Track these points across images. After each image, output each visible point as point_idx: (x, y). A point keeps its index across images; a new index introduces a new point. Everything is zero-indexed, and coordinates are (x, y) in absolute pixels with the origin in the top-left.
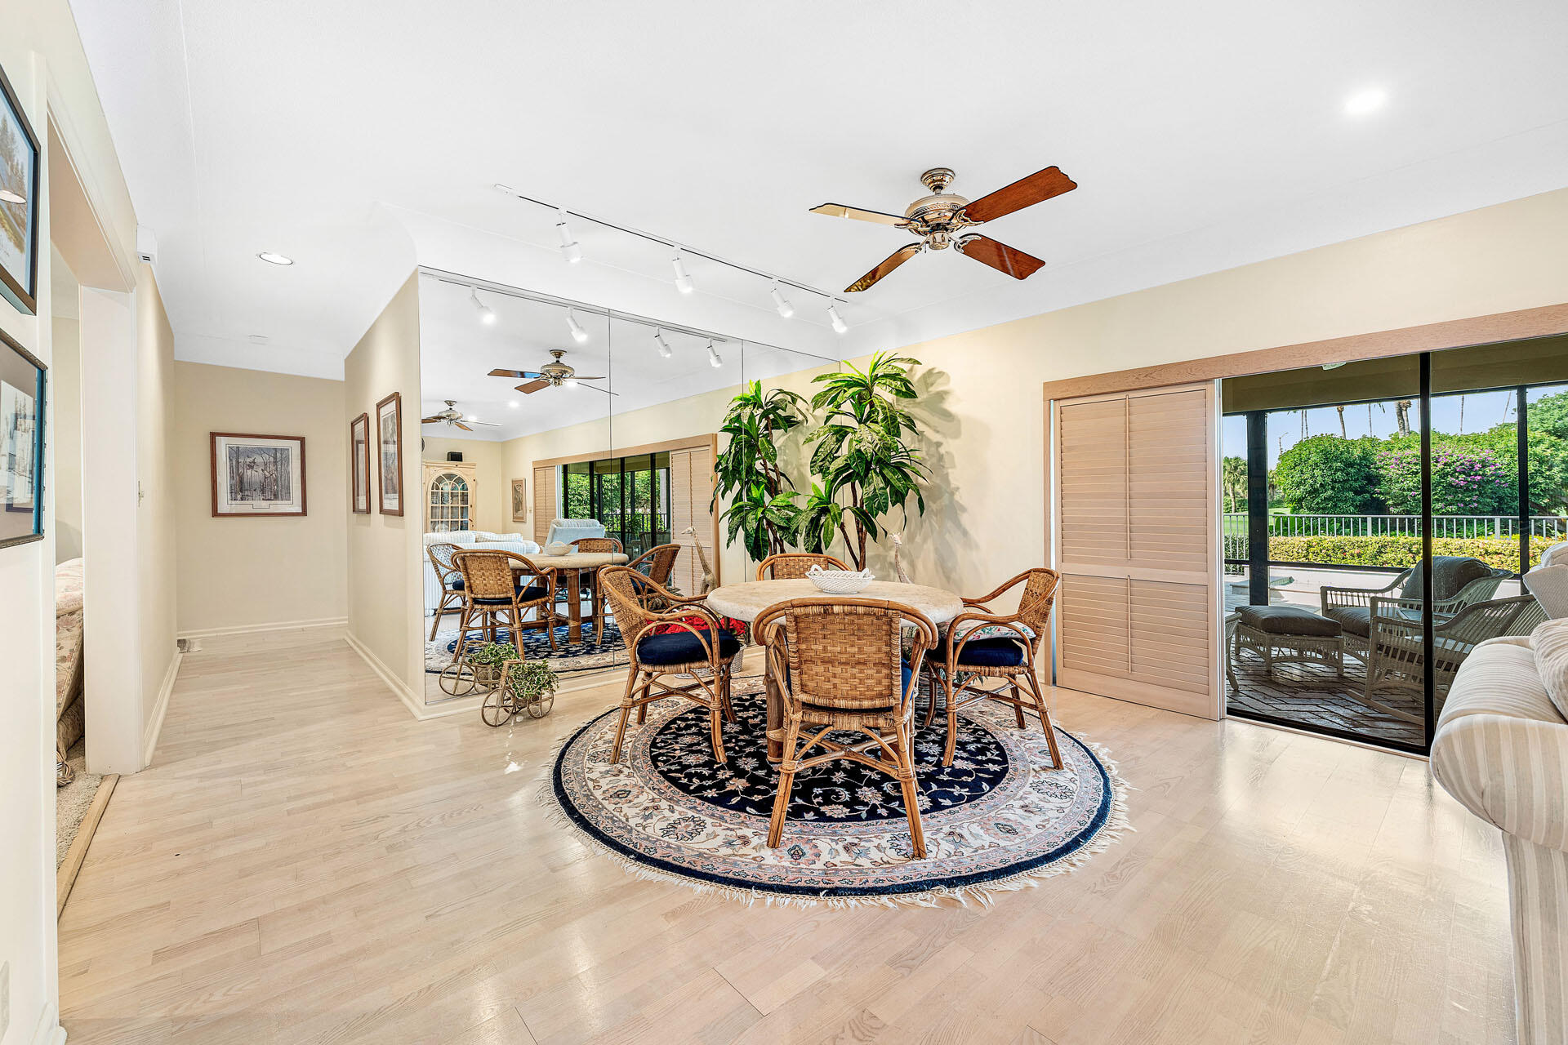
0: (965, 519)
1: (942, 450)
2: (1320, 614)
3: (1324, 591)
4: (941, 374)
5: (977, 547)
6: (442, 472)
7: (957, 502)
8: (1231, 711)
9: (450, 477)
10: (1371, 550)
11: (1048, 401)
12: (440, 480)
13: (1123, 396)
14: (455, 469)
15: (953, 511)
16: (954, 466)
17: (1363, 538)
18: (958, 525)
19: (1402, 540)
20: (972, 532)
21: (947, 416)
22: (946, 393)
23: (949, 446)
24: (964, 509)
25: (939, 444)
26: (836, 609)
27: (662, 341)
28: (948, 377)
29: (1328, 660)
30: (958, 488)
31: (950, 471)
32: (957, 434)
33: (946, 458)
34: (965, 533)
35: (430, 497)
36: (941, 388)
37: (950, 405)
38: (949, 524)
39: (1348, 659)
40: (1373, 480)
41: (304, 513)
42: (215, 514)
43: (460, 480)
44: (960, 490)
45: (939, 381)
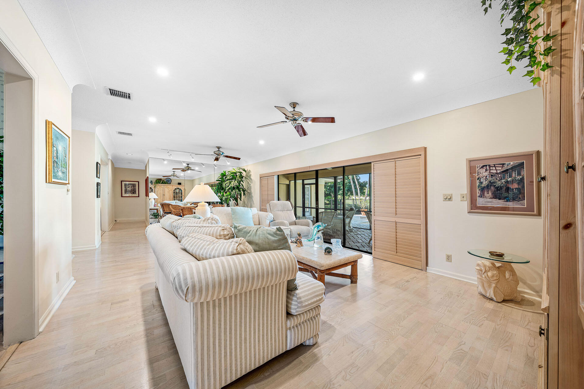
6: (176, 187)
9: (178, 188)
12: (176, 189)
14: (180, 187)
35: (173, 193)
41: (139, 196)
42: (122, 196)
43: (180, 189)
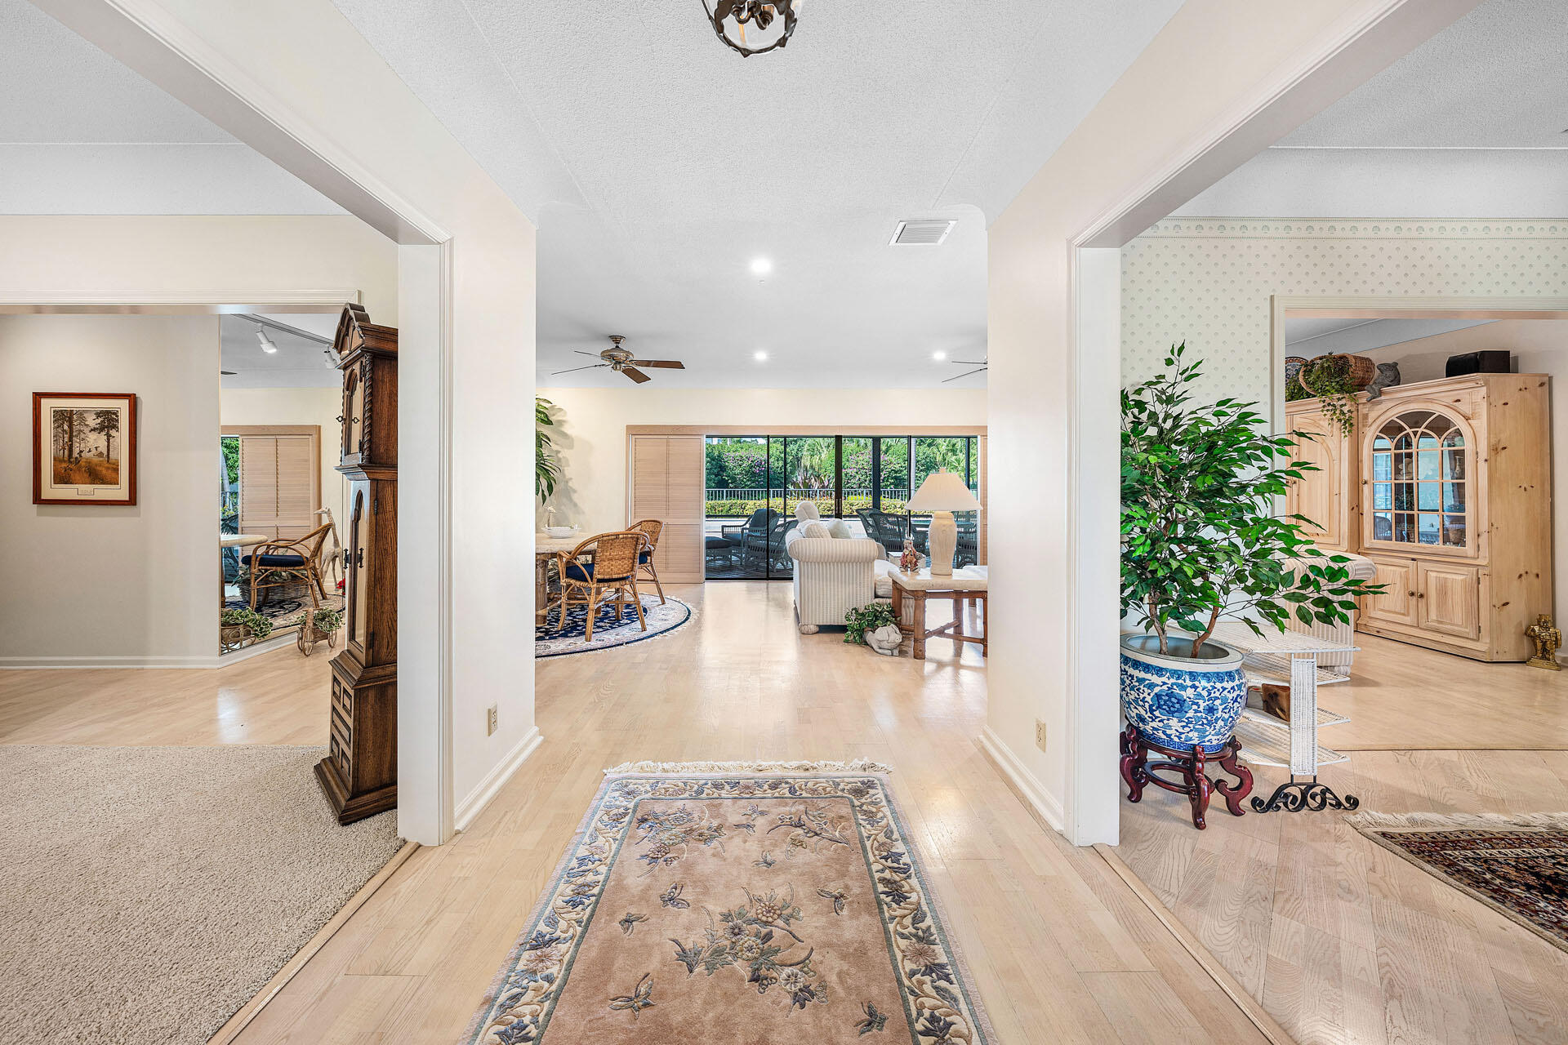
0: (575, 497)
1: (560, 455)
2: (721, 537)
3: (723, 527)
4: (560, 409)
5: (584, 513)
7: (571, 488)
8: (706, 579)
10: (727, 507)
11: (628, 434)
13: (666, 437)
15: (568, 492)
16: (569, 466)
17: (722, 502)
18: (571, 500)
19: (739, 502)
20: (580, 504)
21: (565, 435)
22: (564, 421)
23: (565, 453)
24: (575, 491)
25: (558, 452)
26: (621, 536)
27: (331, 357)
28: (566, 413)
29: (725, 558)
30: (571, 479)
31: (566, 468)
32: (571, 447)
33: (562, 460)
34: (575, 505)
36: (560, 418)
37: (566, 429)
38: (564, 500)
39: (734, 558)
40: (723, 468)
44: (573, 480)
45: (559, 414)
